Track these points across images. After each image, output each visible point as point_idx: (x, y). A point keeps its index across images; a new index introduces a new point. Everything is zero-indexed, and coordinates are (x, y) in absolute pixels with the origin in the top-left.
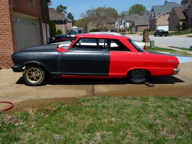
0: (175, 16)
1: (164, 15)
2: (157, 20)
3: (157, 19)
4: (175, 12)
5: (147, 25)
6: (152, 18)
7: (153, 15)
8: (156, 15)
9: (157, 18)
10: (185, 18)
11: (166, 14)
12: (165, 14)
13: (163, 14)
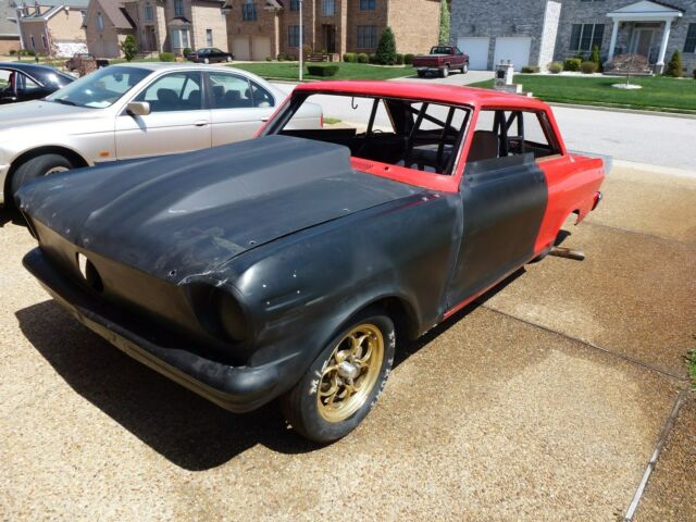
0: (100, 19)
1: (67, 12)
2: (48, 25)
3: (46, 22)
4: (101, 7)
5: (17, 38)
6: (31, 19)
7: (31, 11)
8: (43, 10)
9: (46, 18)
10: (129, 26)
11: (71, 9)
12: (67, 8)
13: (63, 9)
